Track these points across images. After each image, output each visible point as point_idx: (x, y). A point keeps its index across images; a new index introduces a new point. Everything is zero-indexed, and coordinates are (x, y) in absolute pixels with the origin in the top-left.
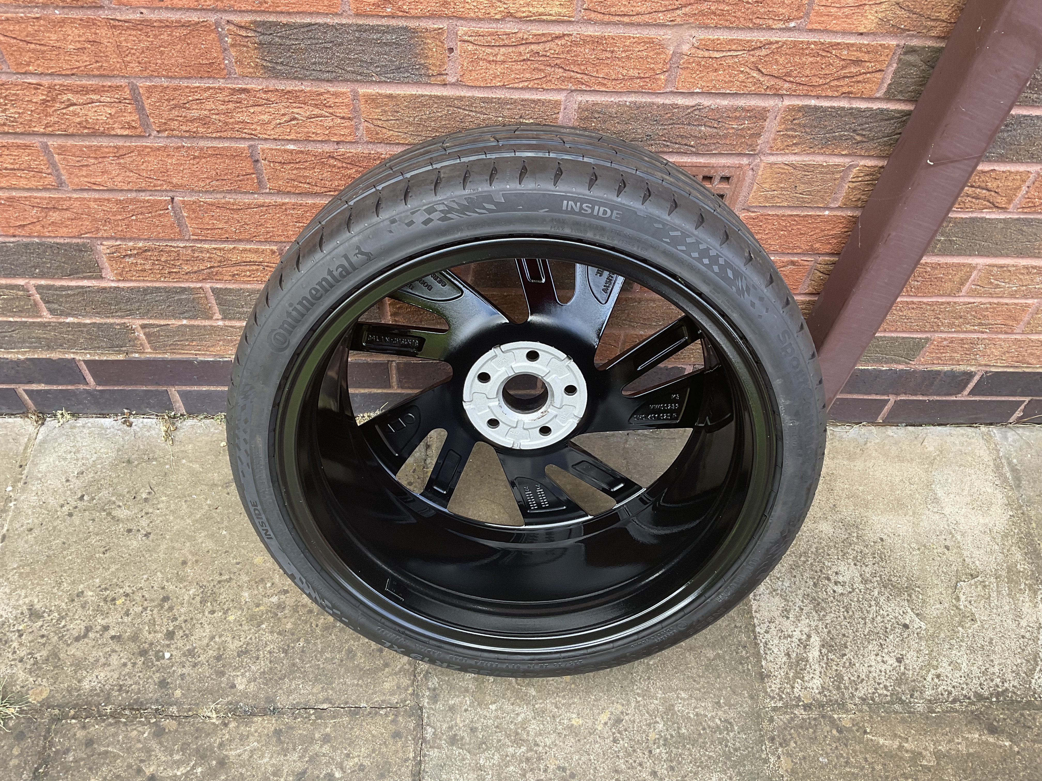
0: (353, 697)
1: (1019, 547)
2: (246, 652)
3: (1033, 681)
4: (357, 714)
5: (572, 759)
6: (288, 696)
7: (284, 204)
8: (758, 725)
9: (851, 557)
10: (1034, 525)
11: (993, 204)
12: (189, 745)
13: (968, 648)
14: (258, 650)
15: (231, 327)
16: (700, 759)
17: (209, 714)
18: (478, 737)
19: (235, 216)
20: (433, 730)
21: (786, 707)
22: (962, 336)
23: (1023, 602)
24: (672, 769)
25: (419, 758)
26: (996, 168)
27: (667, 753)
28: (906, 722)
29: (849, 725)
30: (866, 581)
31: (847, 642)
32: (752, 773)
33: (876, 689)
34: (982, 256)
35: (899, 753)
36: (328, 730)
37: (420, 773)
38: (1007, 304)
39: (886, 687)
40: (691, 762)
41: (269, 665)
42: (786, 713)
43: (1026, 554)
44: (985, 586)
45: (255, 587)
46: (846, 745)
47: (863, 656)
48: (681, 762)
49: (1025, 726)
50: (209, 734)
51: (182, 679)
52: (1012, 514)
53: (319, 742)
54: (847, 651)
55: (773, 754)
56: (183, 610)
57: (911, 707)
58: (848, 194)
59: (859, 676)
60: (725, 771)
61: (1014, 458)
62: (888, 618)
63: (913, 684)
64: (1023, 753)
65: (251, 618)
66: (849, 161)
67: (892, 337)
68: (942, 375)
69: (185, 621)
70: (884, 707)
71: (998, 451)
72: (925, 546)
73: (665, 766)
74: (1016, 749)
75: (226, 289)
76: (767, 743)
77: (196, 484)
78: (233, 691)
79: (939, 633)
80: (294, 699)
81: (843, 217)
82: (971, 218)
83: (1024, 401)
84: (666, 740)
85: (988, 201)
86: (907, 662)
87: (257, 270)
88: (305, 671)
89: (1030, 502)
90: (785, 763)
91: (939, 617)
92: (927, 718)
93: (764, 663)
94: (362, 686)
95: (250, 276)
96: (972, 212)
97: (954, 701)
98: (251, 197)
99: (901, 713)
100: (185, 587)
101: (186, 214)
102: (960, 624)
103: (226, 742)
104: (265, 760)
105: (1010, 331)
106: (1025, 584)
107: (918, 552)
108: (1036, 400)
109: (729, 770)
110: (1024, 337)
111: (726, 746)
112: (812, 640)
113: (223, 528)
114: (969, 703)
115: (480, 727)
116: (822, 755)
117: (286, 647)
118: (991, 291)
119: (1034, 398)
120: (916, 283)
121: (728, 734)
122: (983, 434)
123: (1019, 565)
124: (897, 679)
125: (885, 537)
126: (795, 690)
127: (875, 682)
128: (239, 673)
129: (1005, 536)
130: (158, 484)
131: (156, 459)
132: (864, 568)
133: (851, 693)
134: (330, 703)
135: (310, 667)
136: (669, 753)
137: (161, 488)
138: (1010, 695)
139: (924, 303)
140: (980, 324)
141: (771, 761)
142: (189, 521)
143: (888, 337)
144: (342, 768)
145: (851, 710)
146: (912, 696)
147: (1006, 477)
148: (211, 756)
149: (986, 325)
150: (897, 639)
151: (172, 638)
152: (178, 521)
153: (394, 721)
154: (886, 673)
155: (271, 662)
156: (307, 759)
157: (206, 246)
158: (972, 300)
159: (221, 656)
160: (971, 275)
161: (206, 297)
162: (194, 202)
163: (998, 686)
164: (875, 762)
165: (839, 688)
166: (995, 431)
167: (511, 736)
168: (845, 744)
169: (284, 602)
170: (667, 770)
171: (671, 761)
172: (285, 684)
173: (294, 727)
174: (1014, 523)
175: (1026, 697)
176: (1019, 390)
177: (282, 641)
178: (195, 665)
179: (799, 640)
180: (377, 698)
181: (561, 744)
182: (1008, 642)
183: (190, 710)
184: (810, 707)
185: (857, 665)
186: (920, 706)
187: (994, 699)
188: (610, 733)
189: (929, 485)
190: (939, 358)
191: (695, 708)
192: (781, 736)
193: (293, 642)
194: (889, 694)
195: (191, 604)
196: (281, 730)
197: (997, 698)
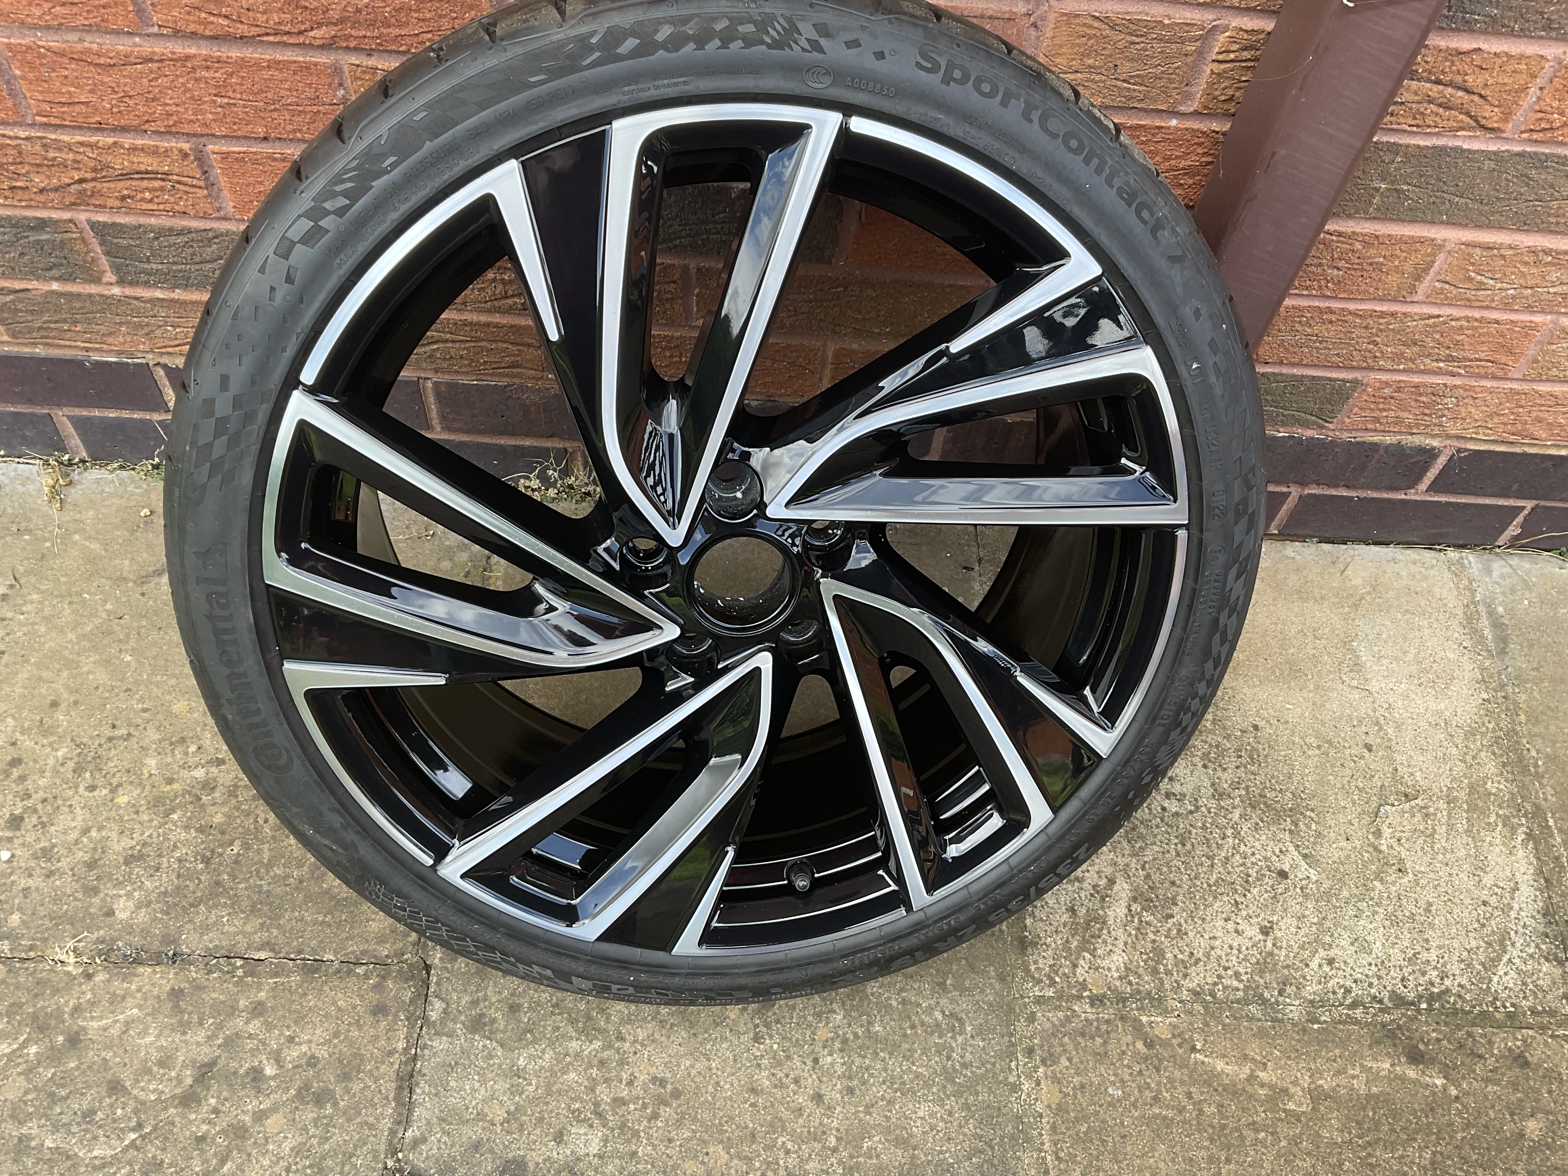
0: (314, 943)
1: (1494, 754)
2: (141, 857)
3: (1495, 979)
4: (317, 970)
5: (679, 1065)
6: (202, 934)
7: (188, 58)
8: (1008, 1026)
9: (1199, 753)
10: (1523, 718)
11: (1476, 121)
12: (21, 1007)
13: (1387, 916)
14: (160, 856)
15: (137, 299)
16: (901, 1077)
17: (63, 958)
18: (520, 1021)
19: (106, 80)
20: (444, 1005)
21: (1060, 998)
22: (1416, 379)
23: (1491, 844)
24: (851, 1091)
25: (413, 1051)
26: (1484, 46)
27: (844, 1064)
28: (1267, 1035)
29: (1166, 1035)
30: (1220, 795)
31: (1177, 894)
32: (988, 1106)
33: (1219, 977)
34: (1454, 224)
35: (1249, 1089)
36: (262, 995)
37: (412, 1076)
38: (1497, 322)
39: (1237, 975)
40: (884, 1082)
41: (176, 881)
42: (1058, 1008)
43: (1504, 765)
44: (1427, 815)
45: (168, 751)
46: (1158, 1070)
47: (1203, 920)
48: (868, 1081)
49: (1472, 1053)
50: (58, 991)
51: (25, 897)
52: (1486, 696)
53: (244, 1014)
54: (1176, 909)
55: (1029, 1077)
56: (42, 782)
57: (1278, 1012)
58: (1211, 85)
59: (1192, 953)
60: (943, 1100)
61: (1500, 604)
62: (1253, 860)
63: (1286, 972)
64: (1465, 1101)
65: (157, 803)
66: (1211, 17)
67: (1293, 375)
68: (1381, 452)
69: (44, 801)
70: (1230, 1008)
71: (1473, 592)
72: (1330, 742)
73: (839, 1086)
74: (1454, 1092)
75: (114, 224)
76: (1020, 1057)
77: (90, 576)
78: (109, 920)
79: (1340, 890)
80: (211, 940)
81: (1203, 133)
82: (1434, 147)
83: (1524, 508)
84: (845, 1041)
85: (1468, 114)
86: (1279, 934)
87: (162, 189)
88: (235, 895)
89: (1519, 680)
90: (1048, 1094)
91: (1342, 863)
92: (1304, 1030)
93: (1029, 921)
94: (329, 926)
95: (151, 201)
96: (1437, 134)
97: (1354, 1005)
98: (129, 41)
99: (1260, 1020)
100: (50, 744)
101: (18, 72)
102: (1378, 876)
103: (84, 1006)
104: (149, 1039)
105: (1500, 374)
106: (1497, 814)
107: (1317, 752)
108: (1545, 507)
109: (949, 1099)
110: (1525, 387)
111: (949, 1058)
112: (1116, 888)
113: (126, 650)
114: (1381, 1010)
115: (526, 1005)
116: (1113, 1083)
117: (208, 854)
118: (1470, 294)
119: (1542, 503)
120: (1336, 272)
121: (952, 1038)
122: (1450, 563)
123: (1489, 784)
124: (1258, 963)
125: (1261, 724)
126: (1079, 970)
127: (1219, 965)
128: (122, 892)
129: (1471, 733)
130: (27, 573)
131: (29, 531)
132: (1219, 773)
133: (1176, 981)
134: (272, 950)
135: (246, 888)
136: (848, 1065)
137: (33, 580)
138: (1452, 1000)
139: (1350, 313)
140: (1450, 359)
141: (1025, 1088)
142: (71, 636)
143: (1287, 375)
144: (278, 1061)
145: (1173, 1010)
146: (1281, 993)
147: (1482, 636)
148: (56, 1027)
149: (1458, 360)
150: (1266, 895)
151: (18, 828)
152: (54, 634)
153: (377, 987)
154: (1239, 951)
155: (179, 876)
156: (220, 1041)
157: (66, 138)
158: (1435, 311)
159: (96, 861)
160: (1433, 262)
161: (83, 239)
162: (29, 48)
163: (1432, 984)
164: (1205, 1100)
165: (1155, 972)
166: (1470, 558)
167: (578, 1021)
168: (1155, 1067)
169: (215, 779)
170: (841, 1092)
171: (850, 1078)
172: (198, 913)
173: (205, 987)
174: (1488, 713)
175: (1481, 1005)
176: (1515, 487)
177: (203, 842)
178: (50, 874)
179: (1094, 887)
180: (353, 947)
181: (663, 1039)
182: (1457, 910)
183: (31, 948)
184: (1101, 1001)
185: (1191, 934)
186: (1294, 1011)
187: (1424, 1006)
188: (750, 1025)
189: (1346, 643)
190: (1377, 420)
191: (902, 990)
192: (1046, 1048)
193: (220, 846)
194: (1241, 986)
195: (58, 772)
196: (181, 991)
197: (1429, 1004)
